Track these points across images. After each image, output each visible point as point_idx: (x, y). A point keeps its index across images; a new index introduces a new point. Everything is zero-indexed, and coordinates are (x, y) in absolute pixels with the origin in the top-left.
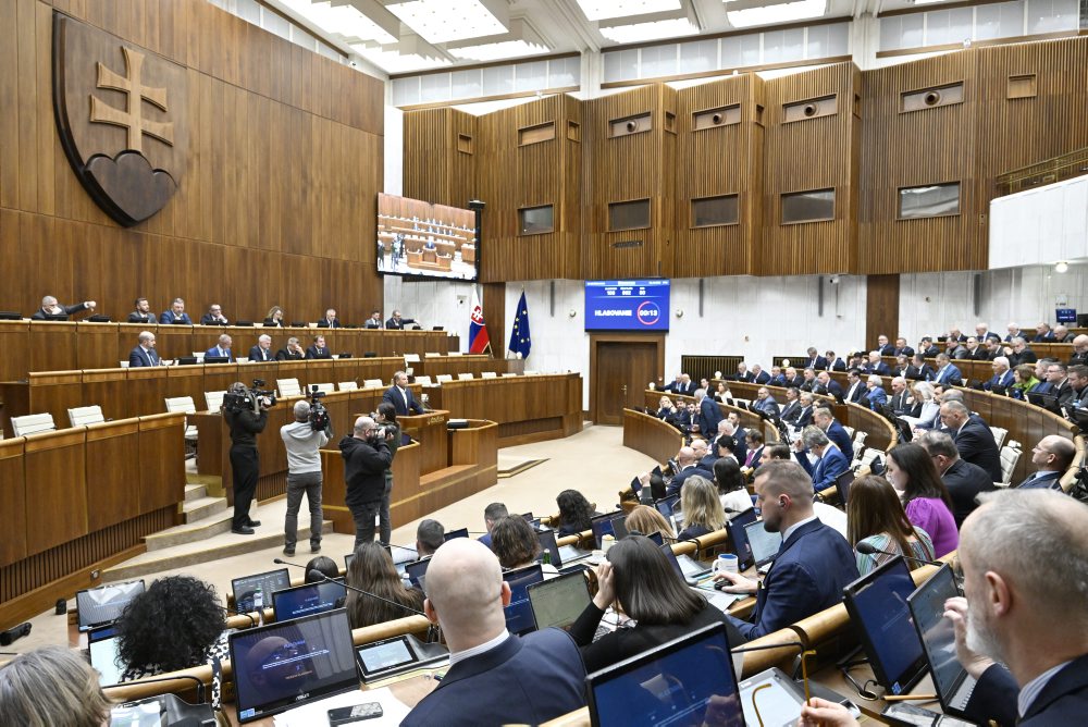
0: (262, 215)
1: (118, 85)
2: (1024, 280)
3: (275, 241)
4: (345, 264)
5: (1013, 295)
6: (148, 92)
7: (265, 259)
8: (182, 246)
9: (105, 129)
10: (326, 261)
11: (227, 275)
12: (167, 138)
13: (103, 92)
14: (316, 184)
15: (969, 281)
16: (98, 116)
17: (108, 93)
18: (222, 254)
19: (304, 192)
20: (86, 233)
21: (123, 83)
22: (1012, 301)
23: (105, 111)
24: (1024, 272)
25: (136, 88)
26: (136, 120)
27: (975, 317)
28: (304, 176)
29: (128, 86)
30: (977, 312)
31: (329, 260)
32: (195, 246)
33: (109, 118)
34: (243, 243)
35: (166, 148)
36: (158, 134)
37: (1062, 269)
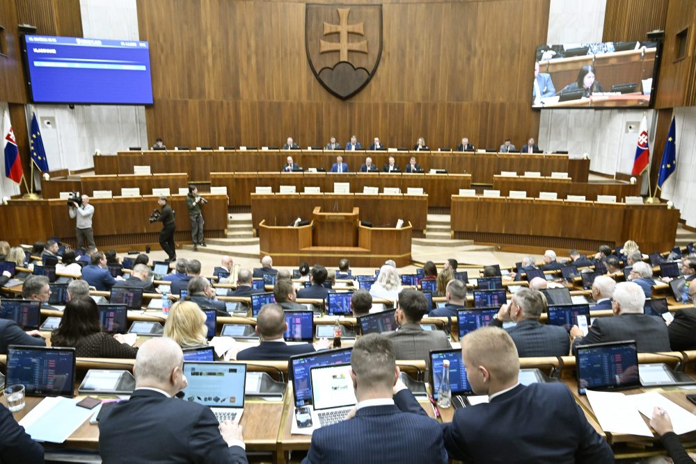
0: (433, 80)
1: (334, 30)
3: (443, 94)
4: (502, 105)
6: (351, 28)
7: (434, 107)
8: (376, 106)
9: (327, 55)
10: (485, 104)
11: (406, 119)
12: (362, 50)
13: (327, 37)
14: (479, 52)
16: (323, 49)
17: (330, 36)
18: (403, 108)
19: (469, 59)
20: (322, 105)
21: (337, 28)
23: (326, 46)
25: (344, 28)
26: (344, 46)
28: (469, 47)
29: (339, 29)
31: (488, 104)
32: (385, 105)
33: (329, 49)
34: (419, 99)
35: (365, 55)
36: (357, 49)
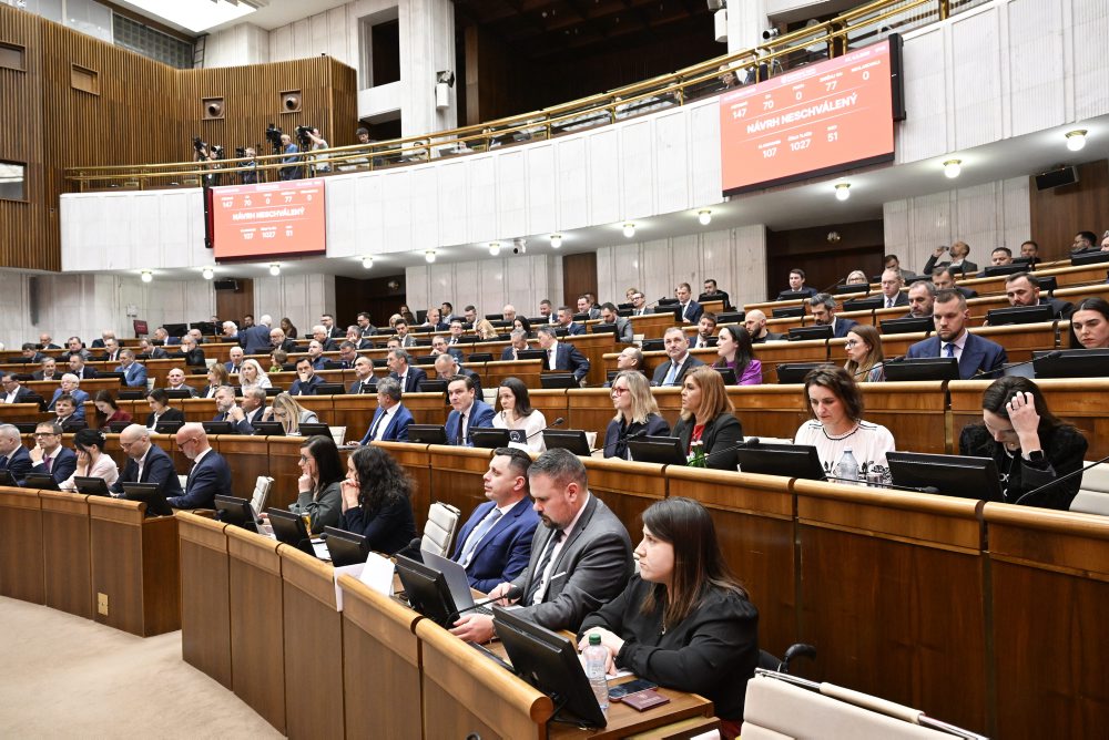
2: (98, 288)
5: (84, 302)
15: (24, 284)
22: (83, 310)
24: (96, 278)
27: (31, 327)
30: (35, 321)
37: (147, 278)
